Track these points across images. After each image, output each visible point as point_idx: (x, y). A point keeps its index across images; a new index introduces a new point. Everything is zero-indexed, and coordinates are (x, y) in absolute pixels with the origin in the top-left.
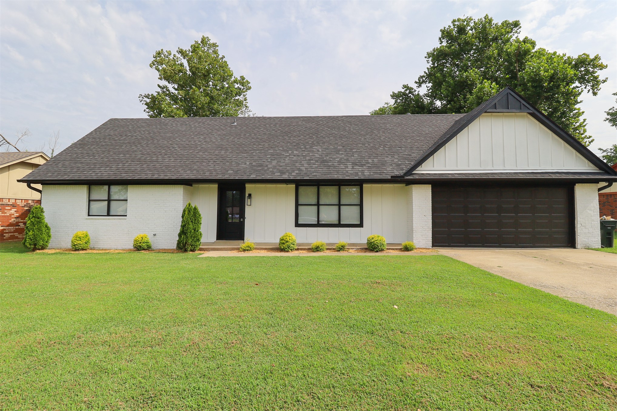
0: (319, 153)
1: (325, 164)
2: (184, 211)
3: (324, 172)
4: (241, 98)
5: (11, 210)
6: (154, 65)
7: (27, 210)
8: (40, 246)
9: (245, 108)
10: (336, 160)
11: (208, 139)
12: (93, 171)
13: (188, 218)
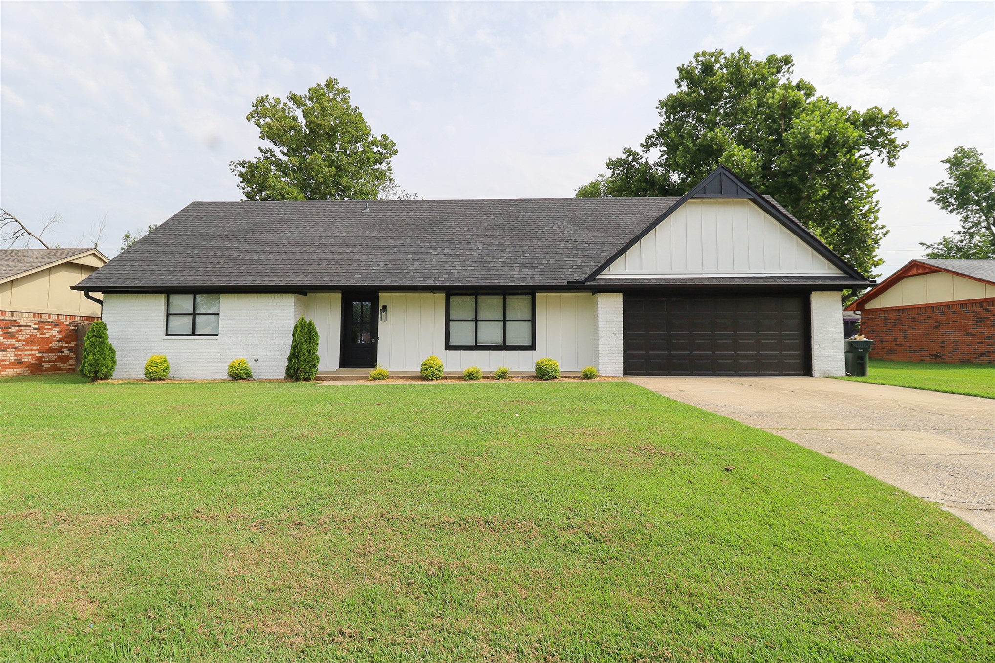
0: (478, 251)
1: (485, 265)
2: (296, 327)
3: (481, 276)
4: (383, 167)
5: (52, 330)
6: (253, 117)
7: (73, 330)
8: (103, 374)
9: (388, 182)
10: (500, 260)
11: (329, 232)
12: (173, 274)
13: (300, 336)
